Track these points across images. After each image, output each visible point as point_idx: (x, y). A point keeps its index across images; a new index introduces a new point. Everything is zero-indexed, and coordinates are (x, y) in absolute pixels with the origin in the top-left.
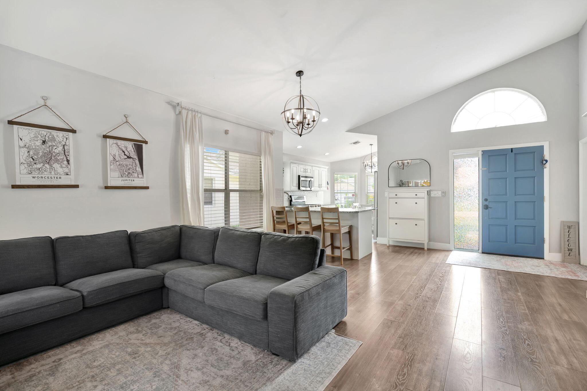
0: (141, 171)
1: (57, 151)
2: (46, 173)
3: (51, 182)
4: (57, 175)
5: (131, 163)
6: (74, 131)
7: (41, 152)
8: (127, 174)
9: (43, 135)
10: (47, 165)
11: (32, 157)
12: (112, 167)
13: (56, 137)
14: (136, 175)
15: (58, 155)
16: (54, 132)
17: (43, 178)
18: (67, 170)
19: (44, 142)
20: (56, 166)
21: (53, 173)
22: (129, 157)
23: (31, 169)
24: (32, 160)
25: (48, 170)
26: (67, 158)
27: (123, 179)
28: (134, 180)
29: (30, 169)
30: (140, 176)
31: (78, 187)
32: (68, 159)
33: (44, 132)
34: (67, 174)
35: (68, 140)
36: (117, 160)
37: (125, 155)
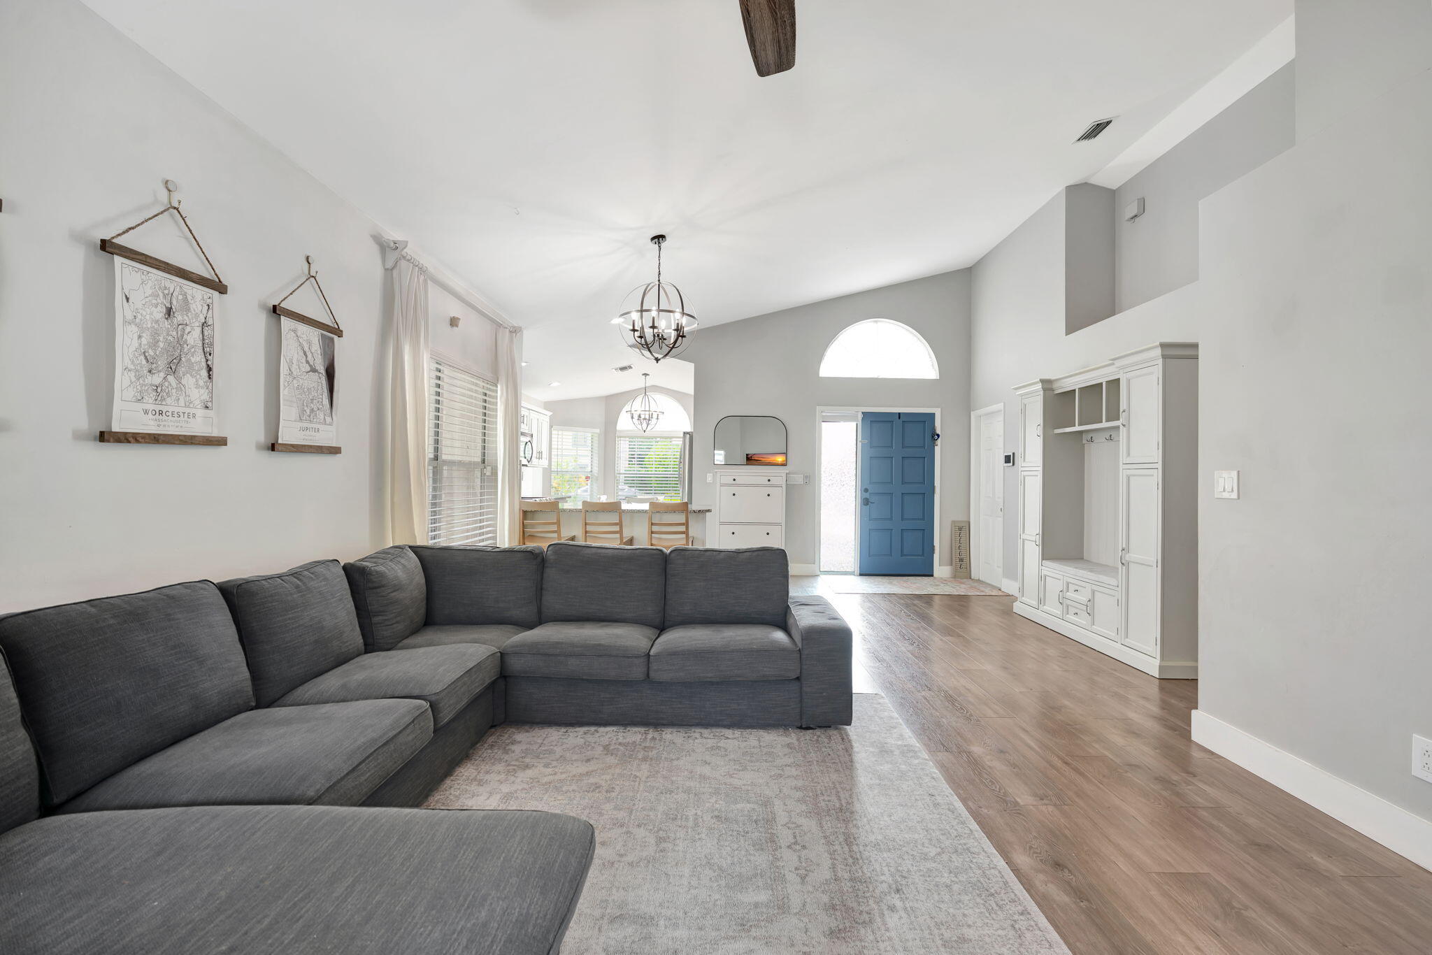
0: (328, 406)
1: (189, 339)
2: (168, 401)
3: (177, 427)
4: (189, 407)
5: (316, 386)
6: (221, 288)
7: (161, 339)
8: (308, 411)
9: (166, 292)
10: (171, 378)
11: (144, 353)
12: (286, 392)
13: (189, 300)
14: (319, 416)
15: (193, 350)
16: (185, 286)
17: (164, 414)
18: (206, 396)
19: (168, 311)
20: (188, 380)
21: (182, 402)
22: (313, 370)
23: (142, 385)
24: (144, 362)
25: (174, 391)
26: (207, 361)
27: (300, 424)
28: (318, 430)
29: (138, 387)
30: (327, 418)
31: (226, 445)
32: (209, 363)
33: (169, 281)
34: (207, 407)
35: (210, 311)
36: (295, 375)
37: (307, 362)
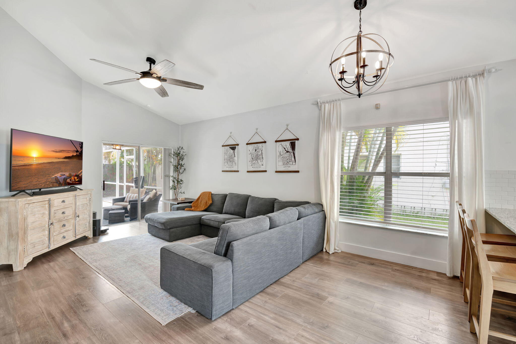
0: (294, 160)
1: (259, 154)
2: (256, 165)
3: (258, 169)
5: (288, 156)
6: (265, 142)
7: (255, 155)
8: (286, 163)
9: (255, 147)
10: (256, 161)
11: (252, 158)
12: (279, 159)
13: (259, 147)
14: (291, 163)
16: (259, 144)
17: (255, 167)
18: (262, 163)
19: (256, 150)
20: (259, 161)
21: (258, 165)
22: (287, 152)
25: (257, 163)
27: (284, 166)
28: (290, 167)
29: (252, 164)
30: (294, 164)
31: (266, 172)
32: (263, 157)
33: (256, 145)
34: (263, 165)
35: (263, 147)
36: (281, 154)
37: (286, 150)
